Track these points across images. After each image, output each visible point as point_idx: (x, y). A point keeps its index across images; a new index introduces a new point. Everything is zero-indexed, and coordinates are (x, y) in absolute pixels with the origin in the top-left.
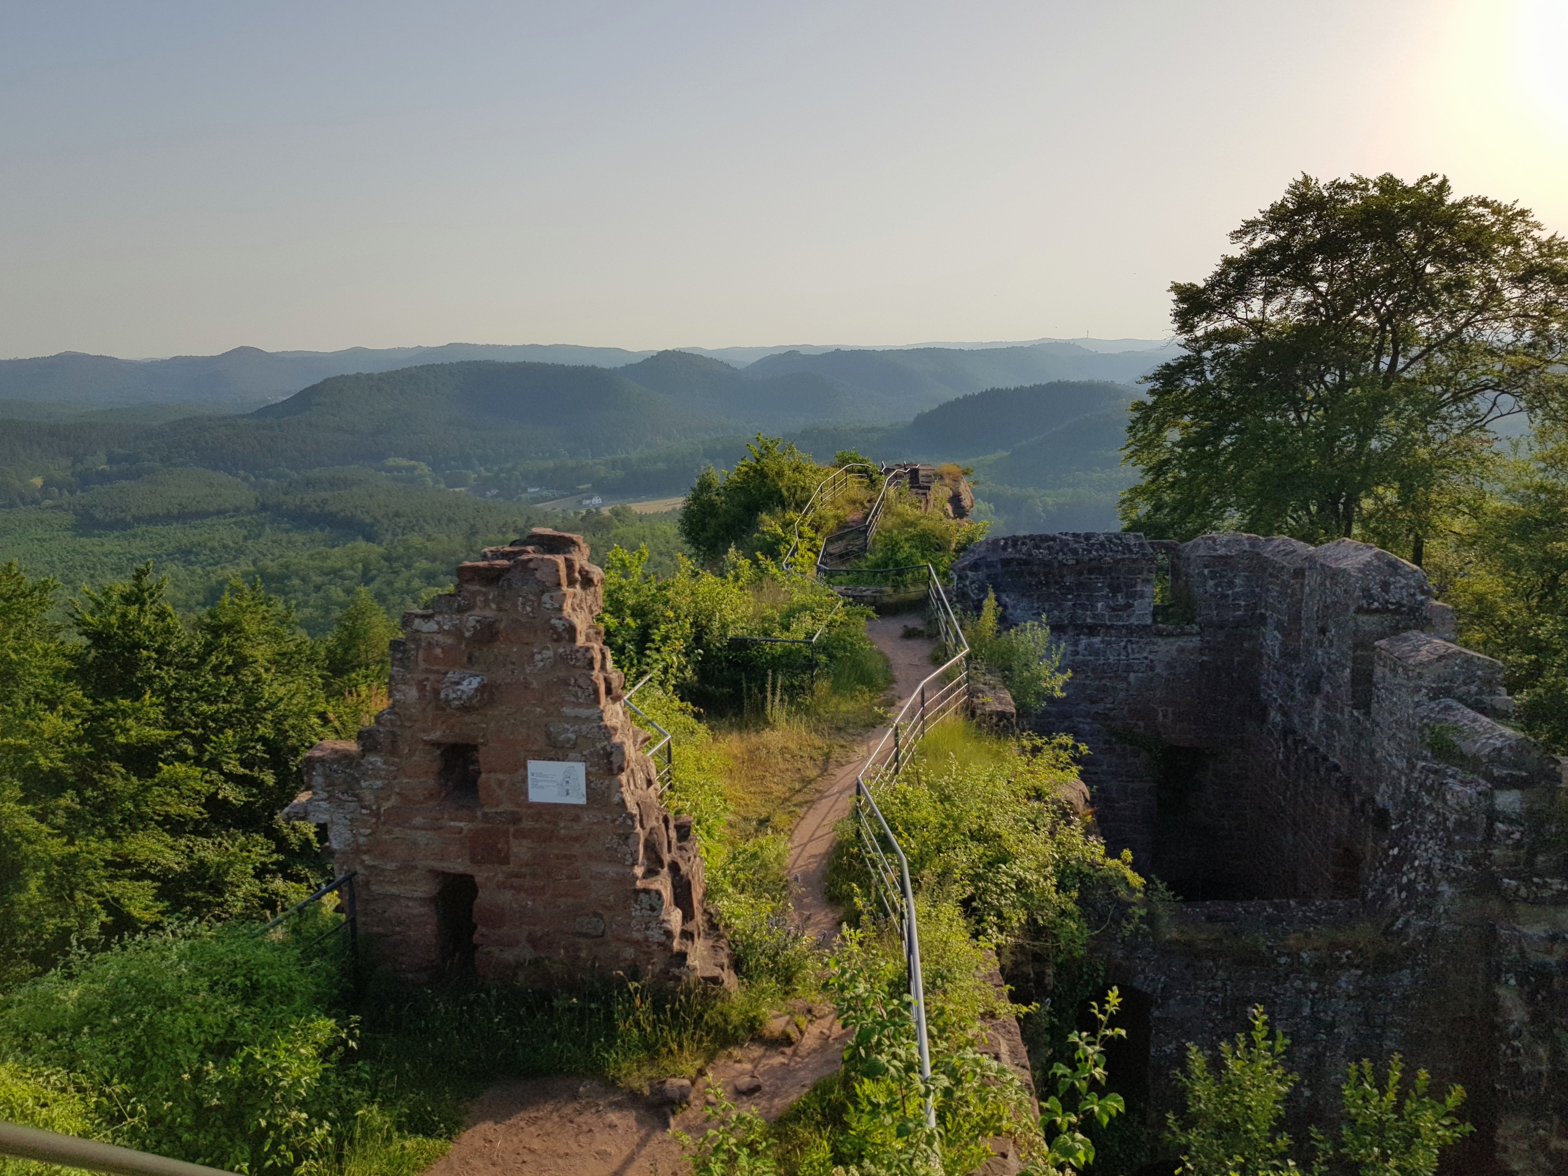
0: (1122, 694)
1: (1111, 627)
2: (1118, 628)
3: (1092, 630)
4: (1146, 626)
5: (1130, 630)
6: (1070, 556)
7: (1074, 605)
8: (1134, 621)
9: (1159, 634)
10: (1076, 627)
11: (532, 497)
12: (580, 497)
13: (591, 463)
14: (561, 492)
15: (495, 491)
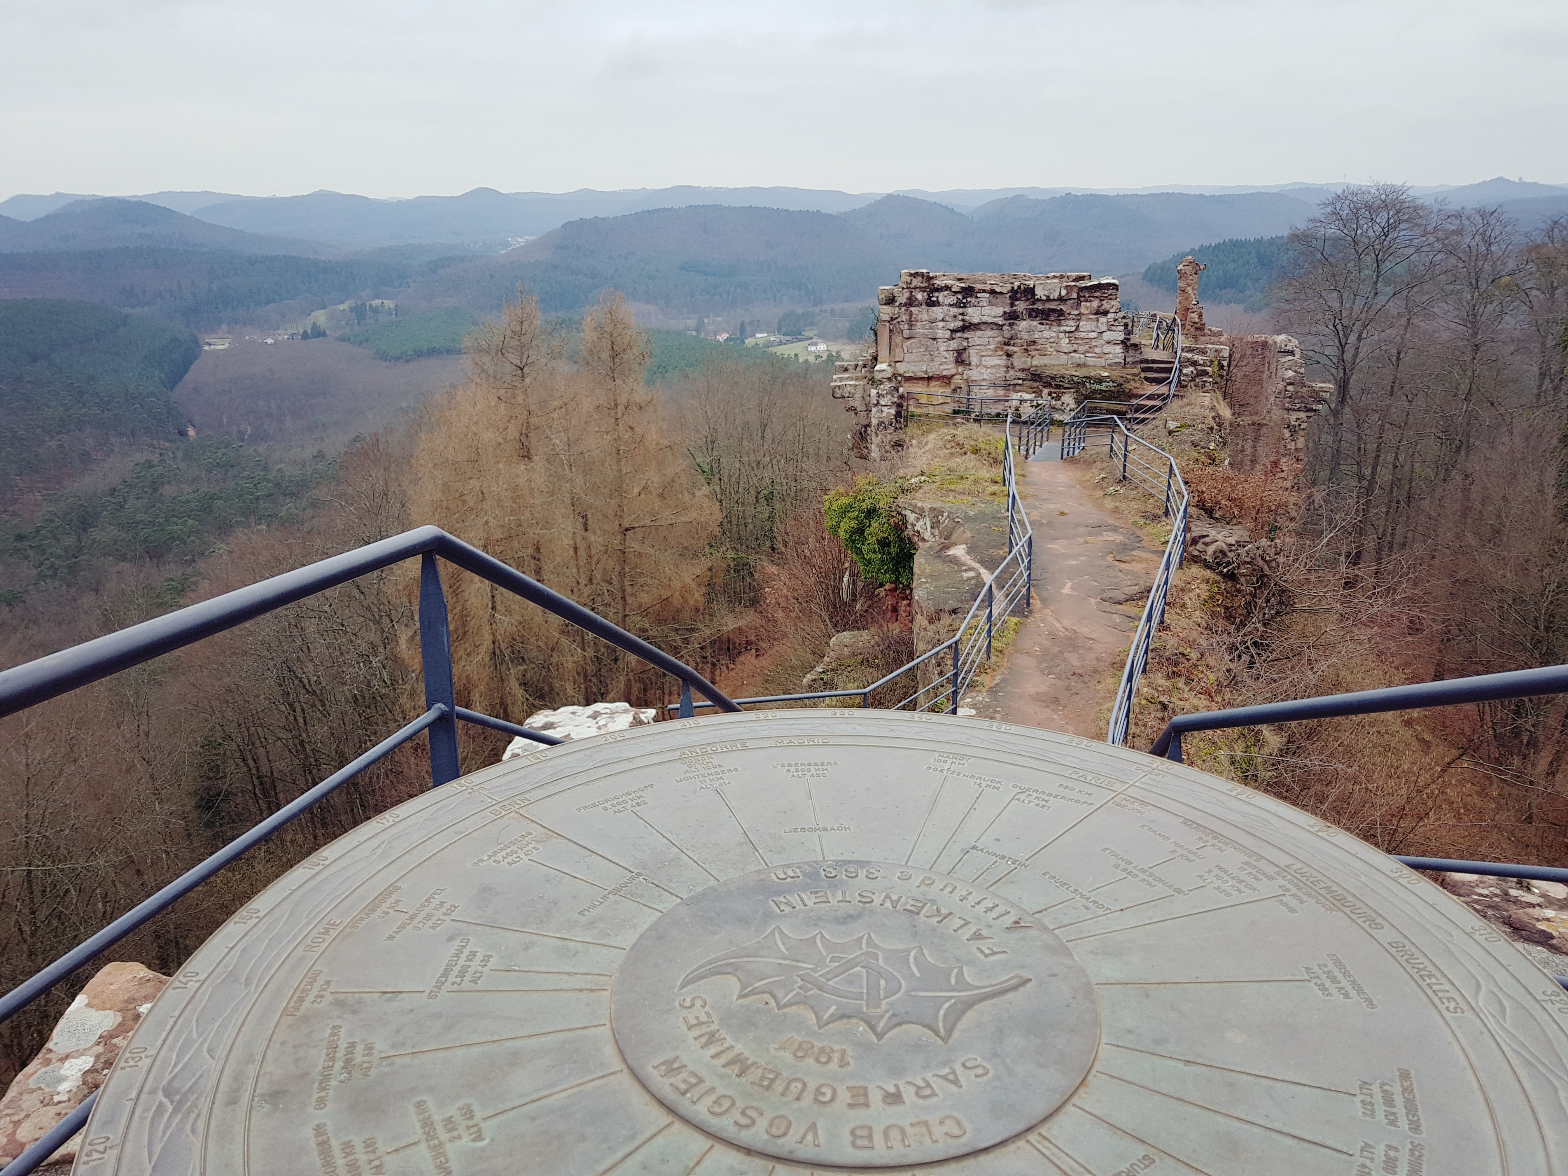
11: (761, 342)
12: (806, 343)
13: (817, 310)
14: (788, 338)
15: (725, 336)
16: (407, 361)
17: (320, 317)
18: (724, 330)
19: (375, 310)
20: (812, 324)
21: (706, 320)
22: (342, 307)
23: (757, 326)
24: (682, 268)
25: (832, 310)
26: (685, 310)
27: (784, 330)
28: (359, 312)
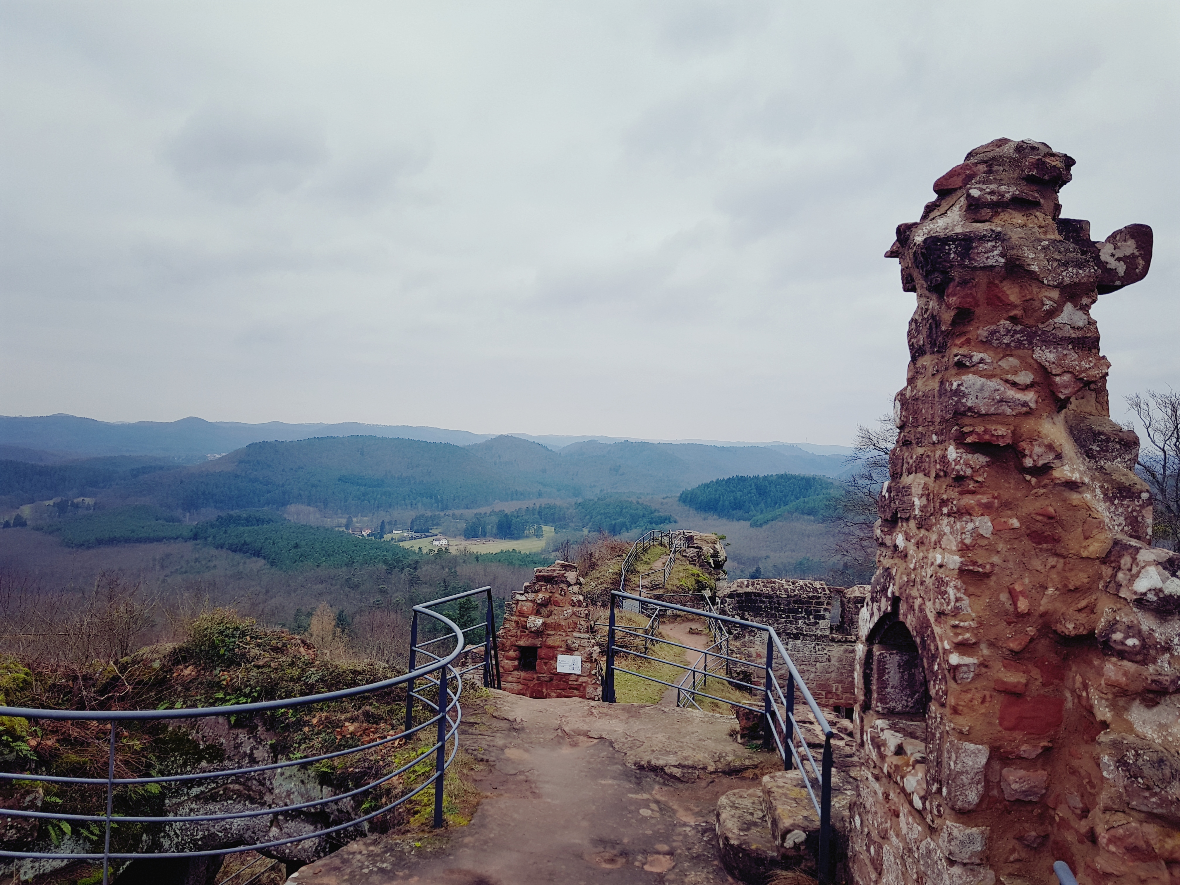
0: (812, 675)
1: (807, 635)
2: (810, 636)
3: (796, 637)
4: (826, 636)
5: (817, 638)
6: (783, 592)
7: (786, 621)
8: (819, 632)
9: (833, 640)
10: (787, 634)
11: (396, 537)
12: (431, 539)
13: (442, 514)
14: (418, 534)
15: (368, 532)
16: (89, 548)
17: (26, 511)
18: (368, 527)
19: (76, 506)
20: (437, 524)
21: (355, 520)
22: (47, 503)
23: (394, 524)
24: (340, 480)
25: (454, 514)
26: (339, 511)
27: (415, 528)
28: (62, 507)
